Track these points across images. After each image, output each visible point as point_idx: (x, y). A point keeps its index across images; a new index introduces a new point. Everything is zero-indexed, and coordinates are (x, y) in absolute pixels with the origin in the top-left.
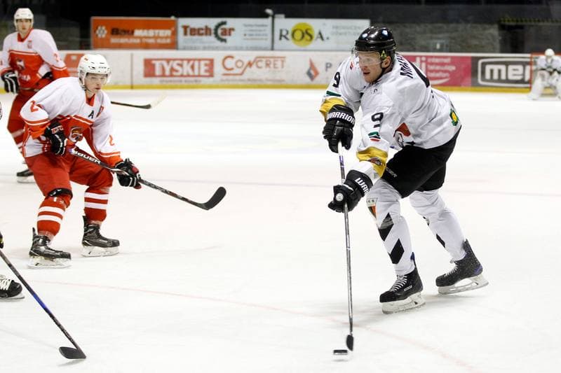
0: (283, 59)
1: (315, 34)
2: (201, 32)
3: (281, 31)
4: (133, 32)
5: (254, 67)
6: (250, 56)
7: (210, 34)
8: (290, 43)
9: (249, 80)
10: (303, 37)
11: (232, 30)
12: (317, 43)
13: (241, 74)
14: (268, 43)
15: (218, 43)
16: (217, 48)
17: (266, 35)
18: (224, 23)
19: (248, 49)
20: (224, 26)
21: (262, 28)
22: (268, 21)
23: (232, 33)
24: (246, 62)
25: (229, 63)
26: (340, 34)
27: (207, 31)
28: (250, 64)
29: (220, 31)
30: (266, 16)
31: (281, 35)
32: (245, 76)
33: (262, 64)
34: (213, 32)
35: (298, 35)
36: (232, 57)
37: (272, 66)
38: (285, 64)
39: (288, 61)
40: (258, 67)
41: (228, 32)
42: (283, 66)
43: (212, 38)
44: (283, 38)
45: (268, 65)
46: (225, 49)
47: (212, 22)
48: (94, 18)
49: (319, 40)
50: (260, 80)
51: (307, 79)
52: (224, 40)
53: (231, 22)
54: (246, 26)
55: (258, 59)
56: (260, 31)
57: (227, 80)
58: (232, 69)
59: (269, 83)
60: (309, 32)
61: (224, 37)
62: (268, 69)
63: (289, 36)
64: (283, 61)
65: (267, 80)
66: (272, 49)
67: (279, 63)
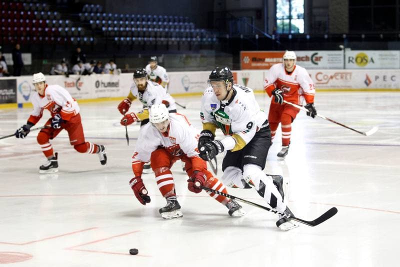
0: (351, 74)
1: (369, 59)
2: (304, 59)
3: (349, 58)
4: (264, 59)
5: (334, 79)
6: (331, 72)
7: (309, 60)
8: (355, 65)
9: (332, 86)
10: (362, 61)
11: (321, 58)
12: (370, 65)
13: (327, 83)
14: (342, 65)
15: (313, 65)
16: (312, 68)
17: (340, 60)
18: (316, 54)
19: (331, 68)
20: (316, 56)
21: (338, 57)
22: (341, 52)
23: (322, 59)
24: (329, 76)
25: (320, 77)
26: (384, 59)
27: (307, 59)
28: (332, 77)
29: (314, 58)
30: (340, 49)
31: (349, 61)
32: (329, 85)
33: (339, 77)
34: (310, 59)
35: (359, 60)
36: (321, 73)
37: (344, 78)
38: (352, 77)
39: (353, 75)
40: (336, 79)
41: (319, 59)
42: (350, 78)
43: (310, 62)
44: (351, 62)
45: (342, 78)
46: (317, 68)
47: (310, 53)
48: (242, 52)
49: (371, 63)
50: (338, 87)
51: (365, 86)
52: (316, 64)
53: (321, 53)
54: (329, 55)
55: (336, 74)
56: (336, 58)
57: (319, 87)
58: (321, 80)
59: (343, 88)
60: (366, 58)
61: (316, 62)
62: (342, 80)
63: (354, 61)
64: (351, 75)
65: (342, 86)
66: (344, 68)
67: (348, 77)
